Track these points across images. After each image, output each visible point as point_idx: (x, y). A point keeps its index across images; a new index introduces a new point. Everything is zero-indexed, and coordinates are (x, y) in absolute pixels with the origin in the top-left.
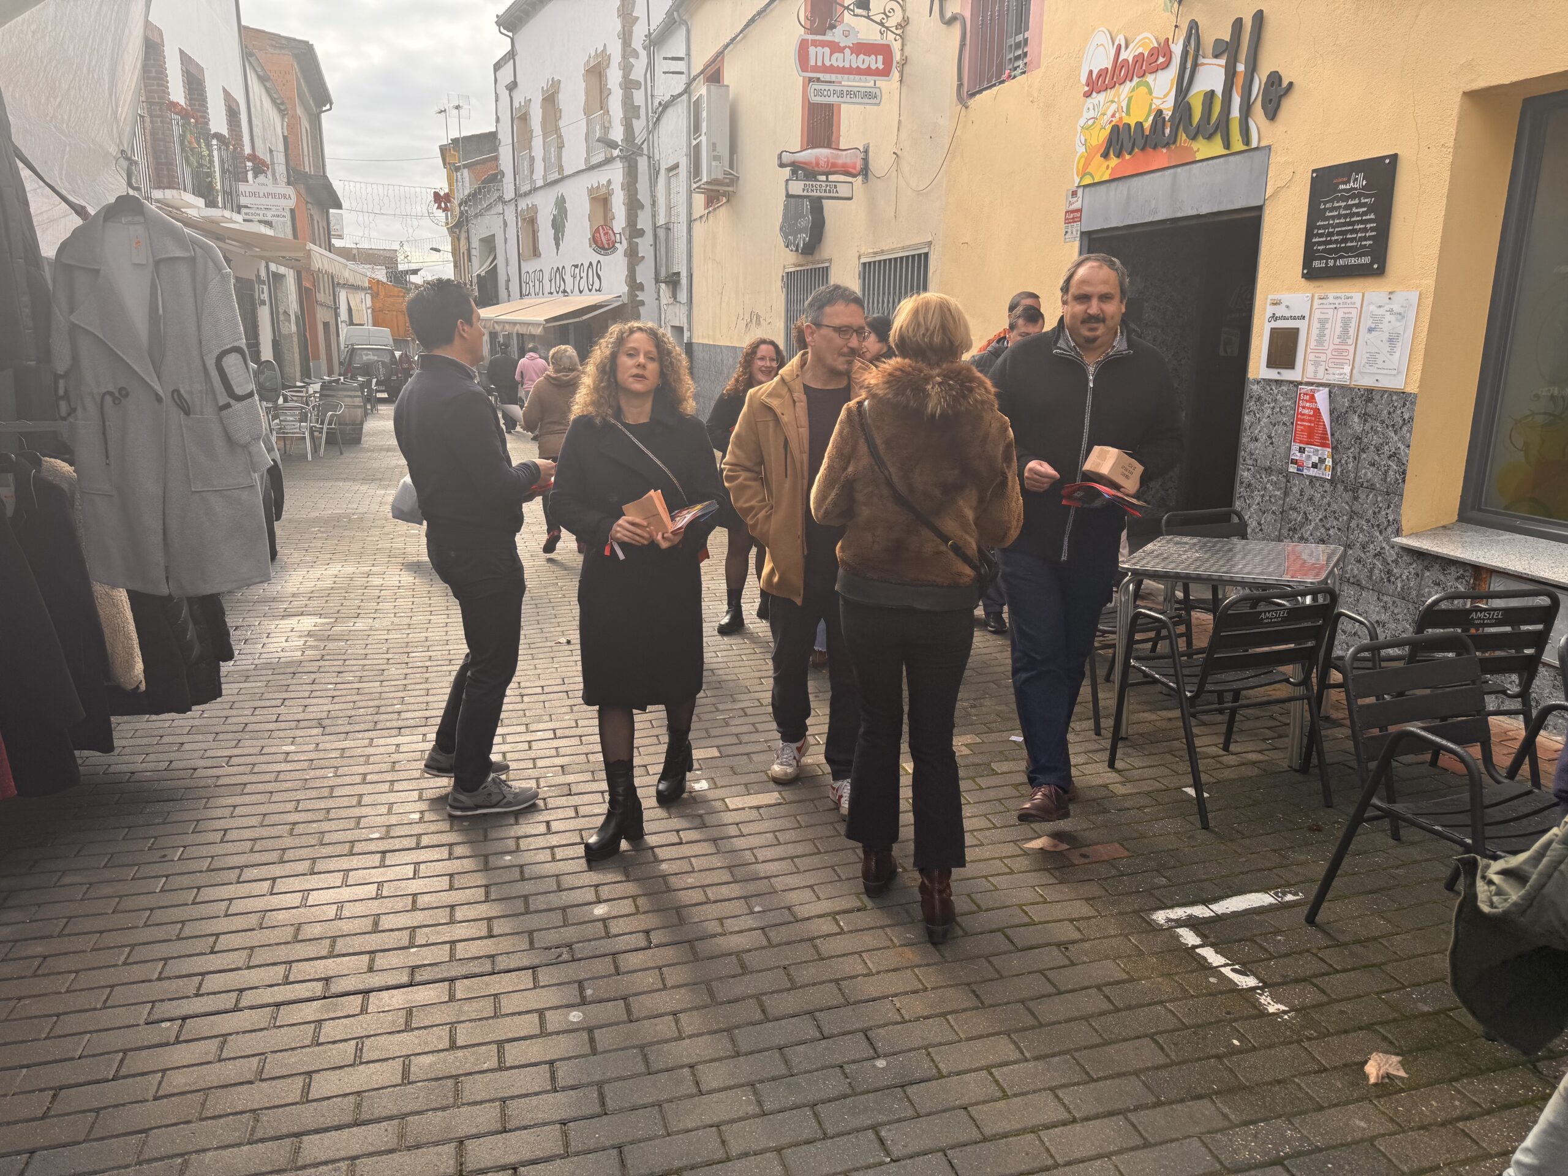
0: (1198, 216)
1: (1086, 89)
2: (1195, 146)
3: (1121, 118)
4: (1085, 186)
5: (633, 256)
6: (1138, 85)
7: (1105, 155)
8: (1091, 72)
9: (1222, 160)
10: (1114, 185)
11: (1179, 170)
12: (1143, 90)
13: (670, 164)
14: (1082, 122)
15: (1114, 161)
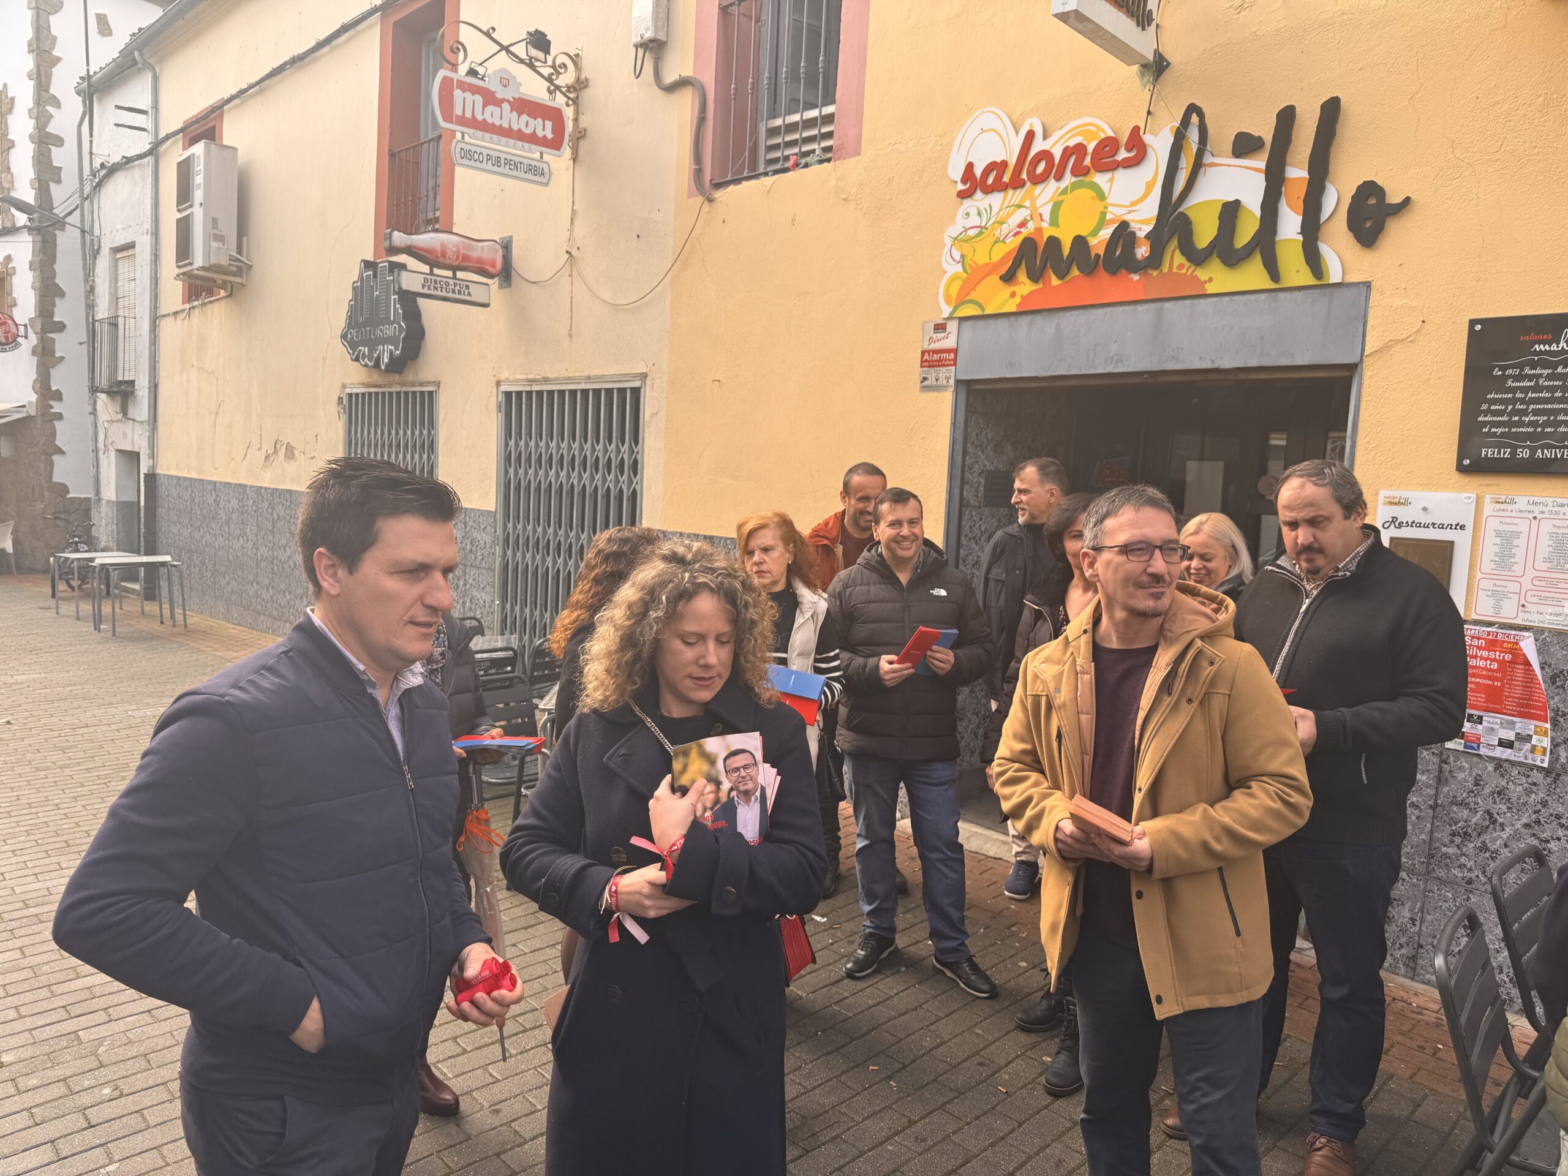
0: (1217, 371)
1: (961, 187)
2: (1202, 274)
3: (1039, 230)
4: (962, 319)
5: (46, 356)
6: (1074, 187)
7: (1009, 278)
8: (970, 167)
9: (1263, 296)
10: (1024, 321)
11: (1168, 305)
12: (1085, 193)
13: (121, 240)
14: (954, 231)
15: (1025, 286)
